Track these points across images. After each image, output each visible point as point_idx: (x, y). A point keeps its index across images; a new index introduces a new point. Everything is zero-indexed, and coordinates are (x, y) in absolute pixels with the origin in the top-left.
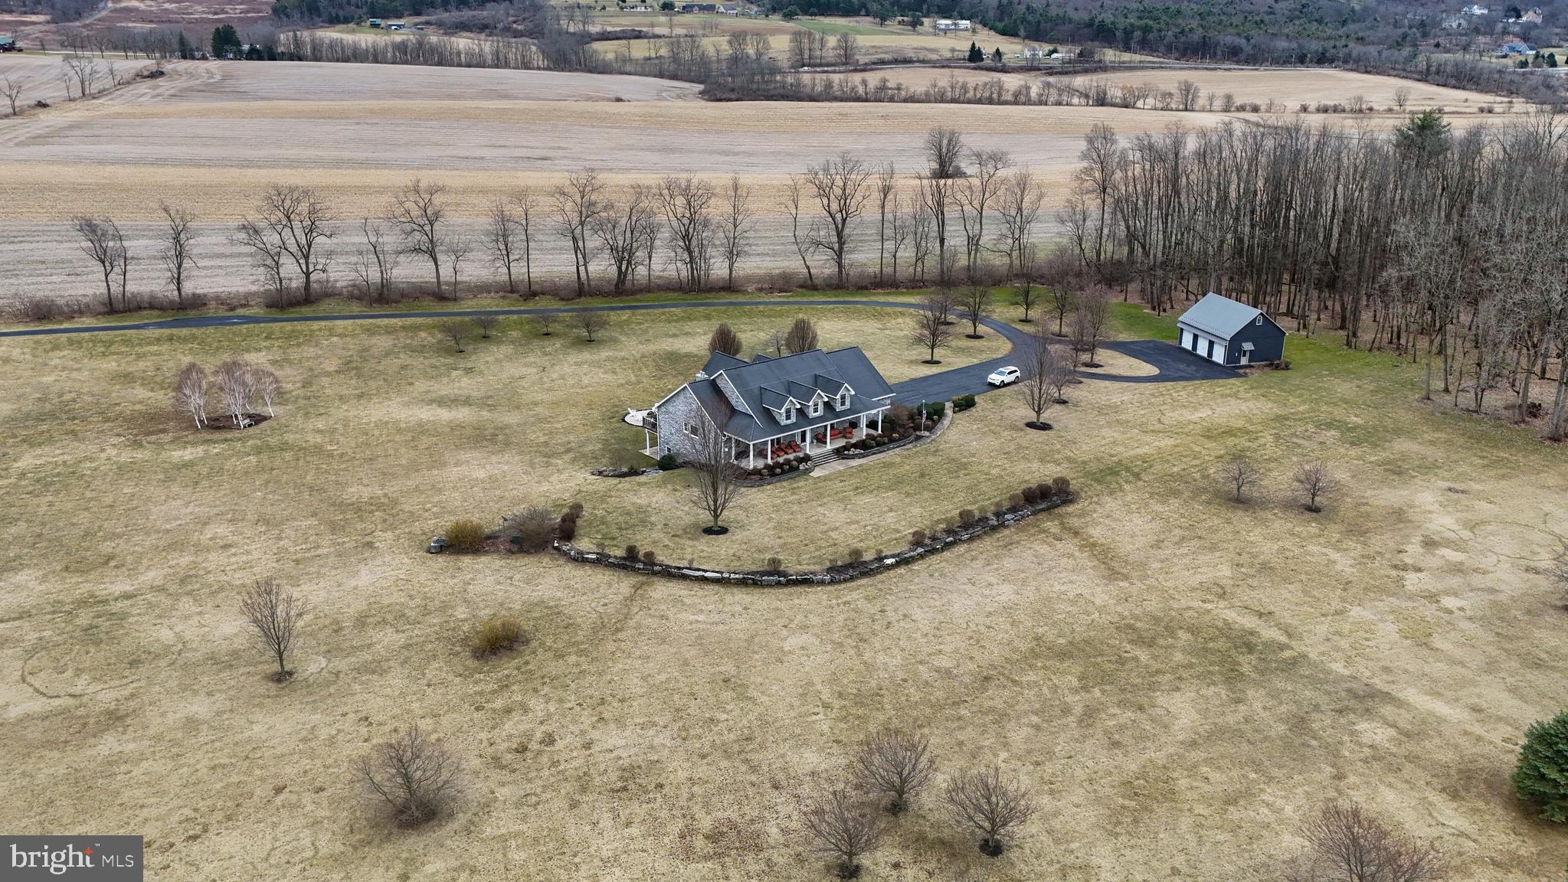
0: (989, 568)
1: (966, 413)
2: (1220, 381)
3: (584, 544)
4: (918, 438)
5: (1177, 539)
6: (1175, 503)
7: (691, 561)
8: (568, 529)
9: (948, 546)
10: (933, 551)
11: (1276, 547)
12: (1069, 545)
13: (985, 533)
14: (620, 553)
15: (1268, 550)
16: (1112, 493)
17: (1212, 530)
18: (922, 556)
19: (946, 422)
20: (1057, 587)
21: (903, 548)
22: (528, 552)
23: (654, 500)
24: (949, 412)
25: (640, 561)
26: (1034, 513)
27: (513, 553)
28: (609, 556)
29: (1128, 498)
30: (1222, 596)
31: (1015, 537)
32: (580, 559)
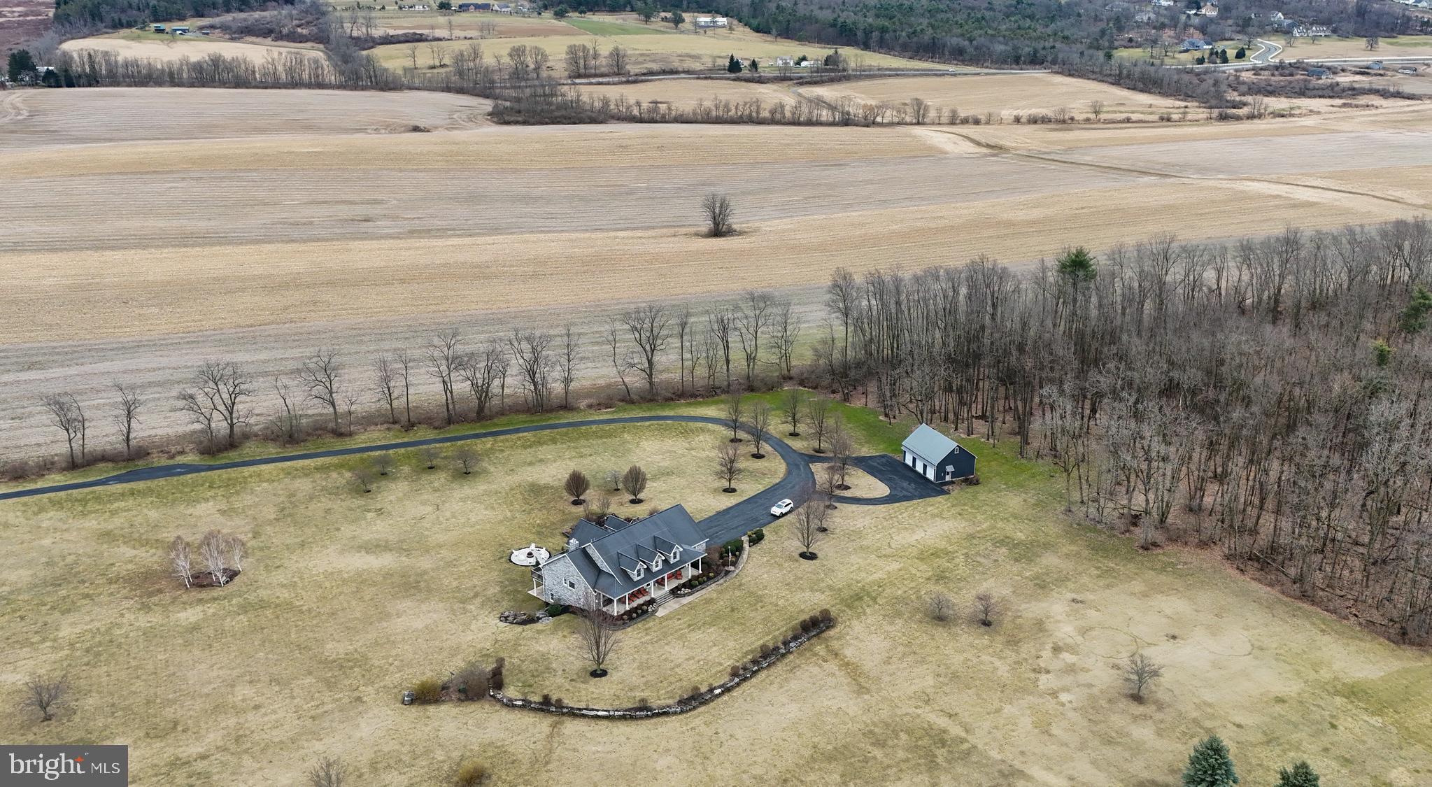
0: (781, 690)
1: (758, 546)
2: (931, 499)
3: (511, 692)
4: (727, 573)
5: (900, 655)
6: (899, 622)
7: (588, 705)
8: (497, 680)
9: (754, 673)
10: (745, 679)
11: (962, 658)
12: (832, 666)
13: (778, 659)
14: (536, 698)
15: (957, 660)
16: (859, 617)
17: (922, 646)
18: (738, 684)
19: (745, 556)
20: (826, 703)
21: (725, 679)
22: (472, 700)
23: (551, 646)
24: (746, 545)
25: (552, 705)
26: (808, 639)
27: (463, 701)
28: (530, 702)
29: (869, 621)
30: (927, 702)
31: (797, 661)
32: (510, 705)
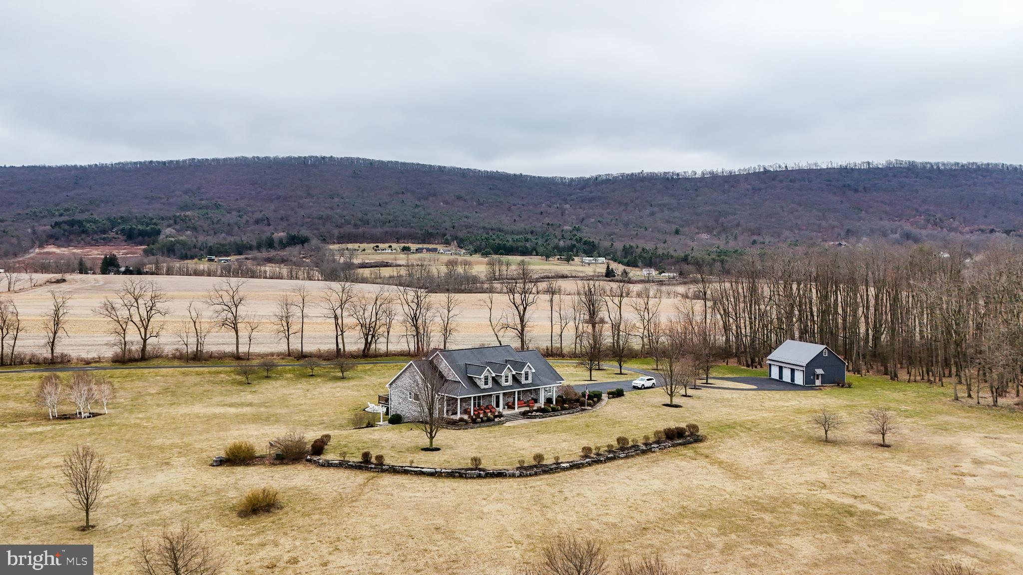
0: (641, 472)
1: (617, 399)
2: (803, 392)
3: (330, 456)
5: (784, 460)
6: (779, 443)
7: (412, 462)
8: (319, 447)
9: (609, 459)
10: (598, 462)
11: (860, 464)
12: (703, 462)
13: (637, 454)
14: (357, 459)
15: (855, 465)
16: (731, 437)
17: (809, 455)
18: (589, 464)
19: (603, 403)
20: (695, 482)
21: (576, 459)
22: (287, 464)
23: (385, 436)
24: (605, 396)
25: (372, 464)
26: (674, 446)
27: (275, 465)
28: (349, 462)
29: (745, 439)
30: (824, 486)
31: (660, 457)
32: (328, 465)
